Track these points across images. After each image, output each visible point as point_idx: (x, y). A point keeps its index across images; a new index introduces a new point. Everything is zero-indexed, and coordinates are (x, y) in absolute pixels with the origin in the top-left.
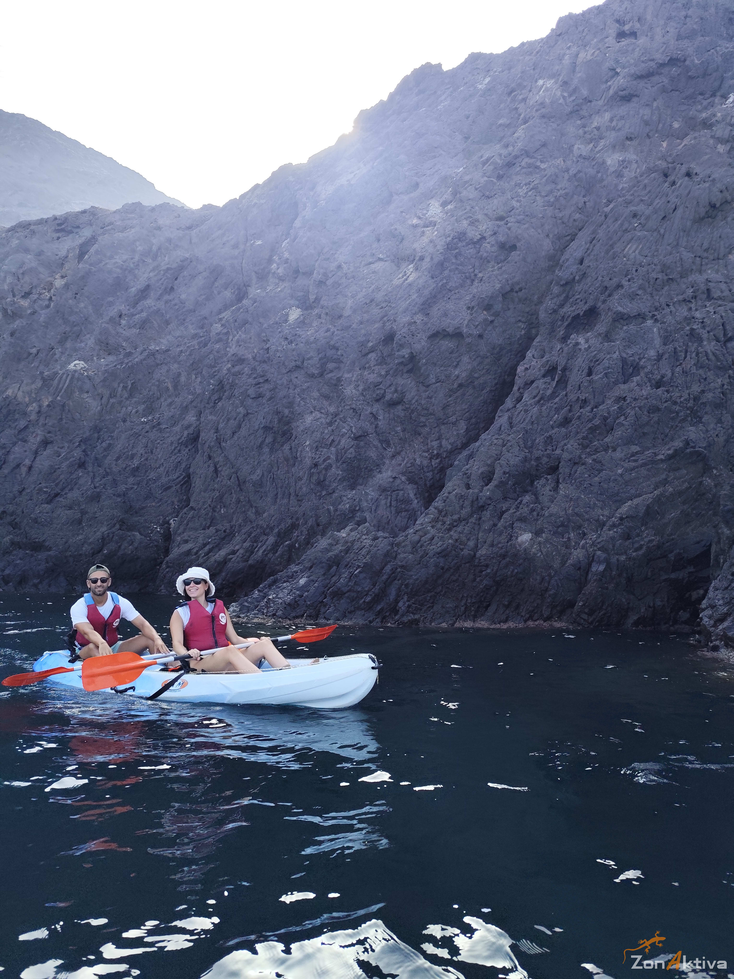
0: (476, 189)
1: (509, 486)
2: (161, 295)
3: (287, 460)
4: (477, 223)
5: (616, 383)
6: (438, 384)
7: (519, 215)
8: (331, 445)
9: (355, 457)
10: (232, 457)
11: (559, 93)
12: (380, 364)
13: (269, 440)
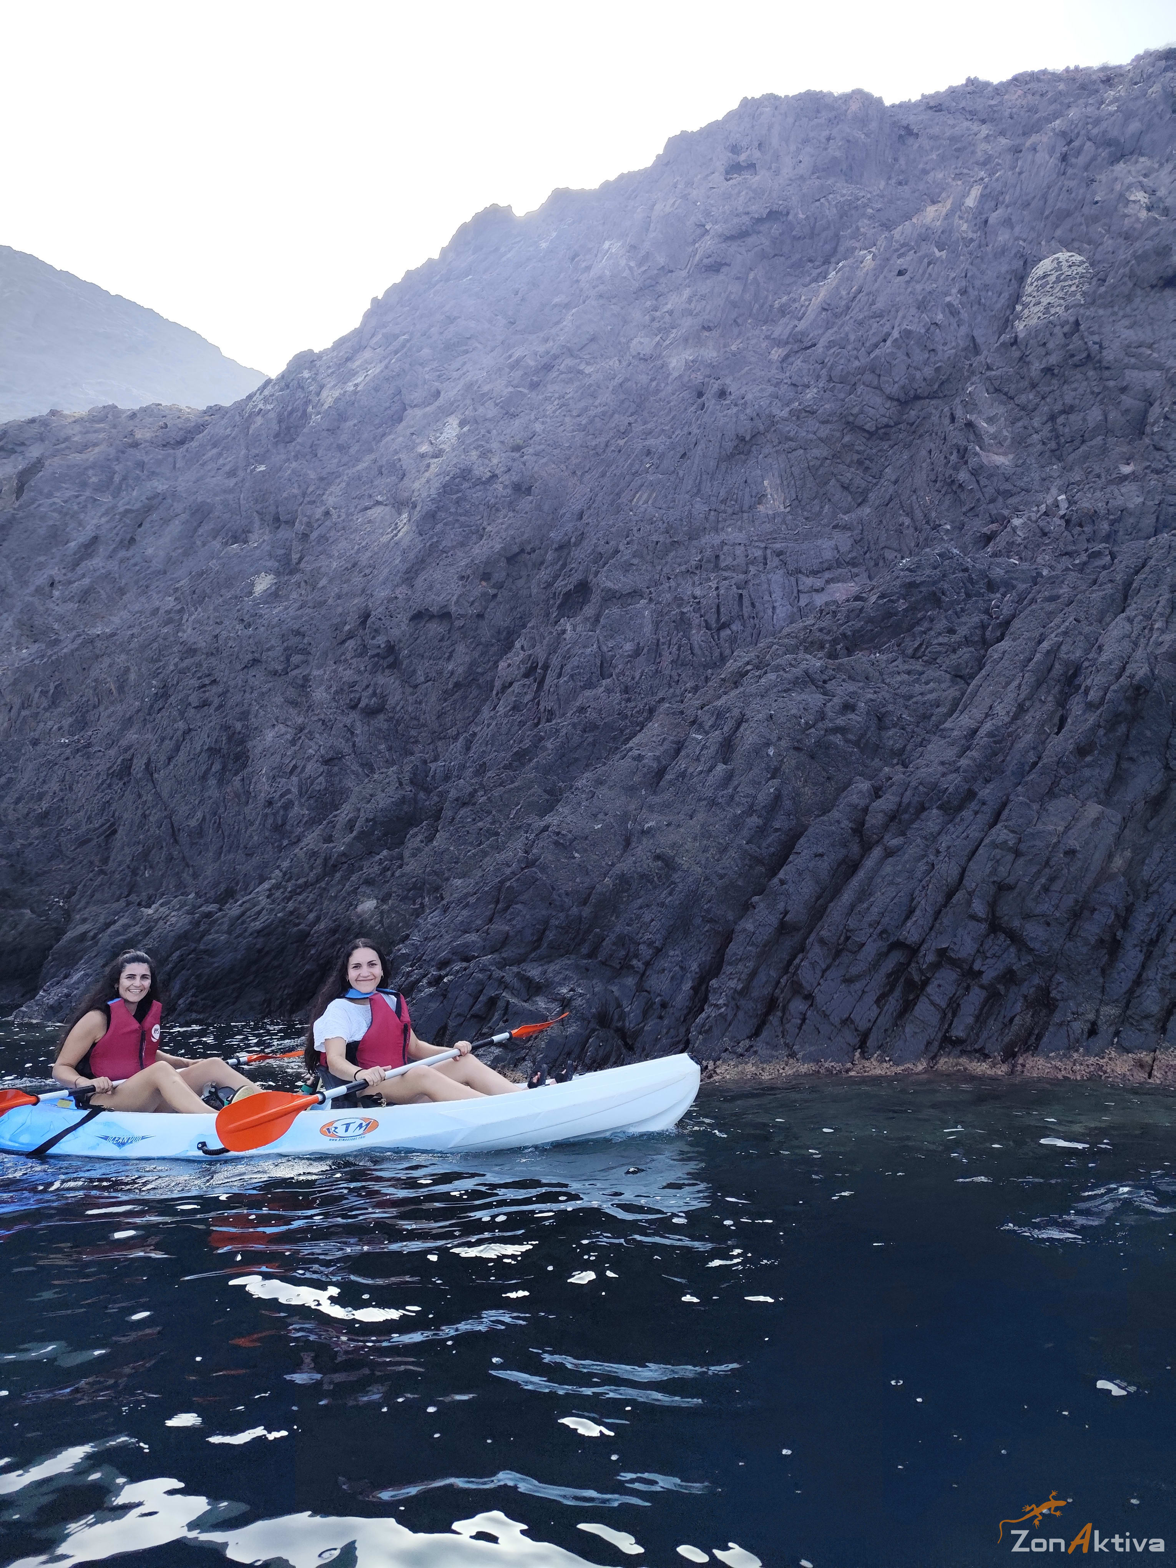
0: (497, 405)
1: (374, 837)
2: (115, 551)
3: (237, 795)
4: (489, 455)
5: (584, 688)
6: (430, 683)
7: (540, 444)
8: (291, 772)
9: (326, 789)
10: (165, 794)
11: (623, 262)
12: (361, 655)
13: (217, 767)
